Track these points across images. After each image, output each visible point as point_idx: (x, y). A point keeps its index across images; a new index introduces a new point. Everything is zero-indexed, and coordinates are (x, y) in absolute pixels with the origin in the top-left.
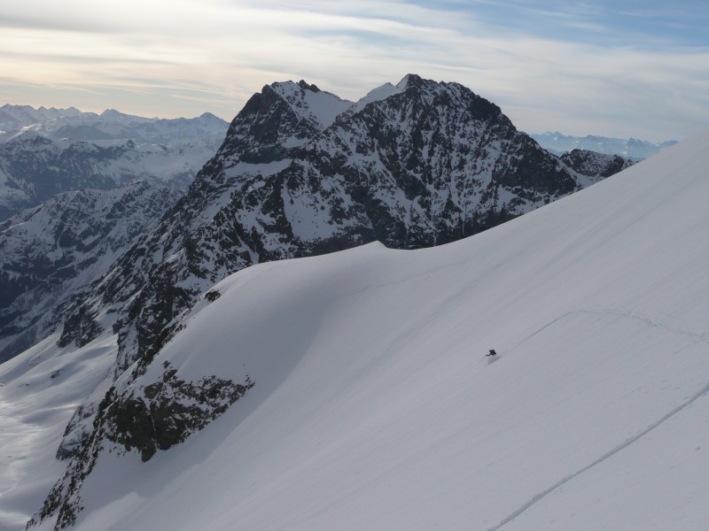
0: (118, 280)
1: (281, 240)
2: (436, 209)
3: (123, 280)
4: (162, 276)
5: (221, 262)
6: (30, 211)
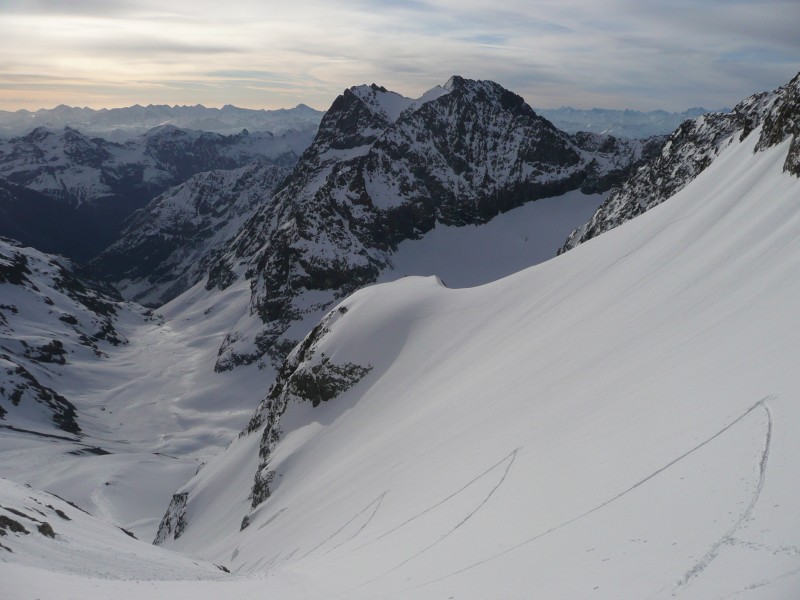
0: (246, 240)
1: (364, 210)
2: (477, 181)
3: (250, 240)
4: (280, 239)
5: (322, 228)
6: (176, 188)
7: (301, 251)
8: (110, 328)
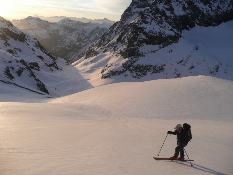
0: (101, 41)
1: (171, 13)
2: (214, 8)
3: (103, 41)
5: (152, 19)
6: (71, 34)
7: (144, 28)
8: (55, 63)
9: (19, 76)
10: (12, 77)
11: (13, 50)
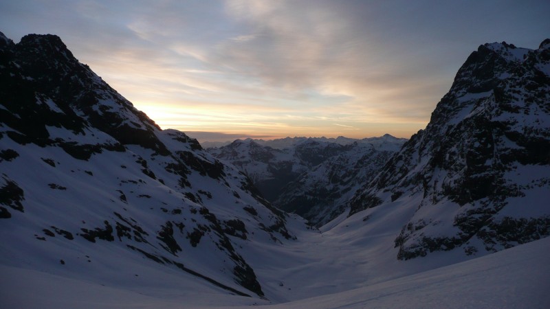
0: (386, 175)
6: (316, 167)
7: (508, 123)
8: (282, 225)
9: (194, 245)
10: (174, 247)
11: (194, 194)
